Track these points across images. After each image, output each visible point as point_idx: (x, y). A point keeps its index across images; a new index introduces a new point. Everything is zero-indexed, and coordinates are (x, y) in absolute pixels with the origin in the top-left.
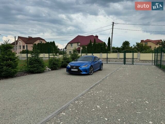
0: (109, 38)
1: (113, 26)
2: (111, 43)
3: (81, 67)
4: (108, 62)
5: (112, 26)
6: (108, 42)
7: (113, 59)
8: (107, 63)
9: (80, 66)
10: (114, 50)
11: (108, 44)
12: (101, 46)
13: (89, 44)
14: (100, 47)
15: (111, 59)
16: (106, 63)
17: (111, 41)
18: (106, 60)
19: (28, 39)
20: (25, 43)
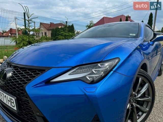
0: (151, 15)
19: (50, 25)
20: (47, 30)
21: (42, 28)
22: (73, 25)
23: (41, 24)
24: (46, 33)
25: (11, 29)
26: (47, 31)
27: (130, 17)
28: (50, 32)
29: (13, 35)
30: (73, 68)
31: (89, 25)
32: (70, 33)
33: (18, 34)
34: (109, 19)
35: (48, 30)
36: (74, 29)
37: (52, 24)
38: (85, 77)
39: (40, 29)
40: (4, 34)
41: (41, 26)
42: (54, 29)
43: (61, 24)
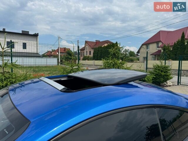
13: (178, 42)
19: (95, 44)
20: (92, 48)
21: (87, 47)
22: (117, 43)
23: (86, 42)
24: (90, 52)
34: (168, 33)
37: (97, 42)
39: (85, 47)
40: (52, 53)
41: (86, 45)
42: (96, 48)
43: (107, 42)
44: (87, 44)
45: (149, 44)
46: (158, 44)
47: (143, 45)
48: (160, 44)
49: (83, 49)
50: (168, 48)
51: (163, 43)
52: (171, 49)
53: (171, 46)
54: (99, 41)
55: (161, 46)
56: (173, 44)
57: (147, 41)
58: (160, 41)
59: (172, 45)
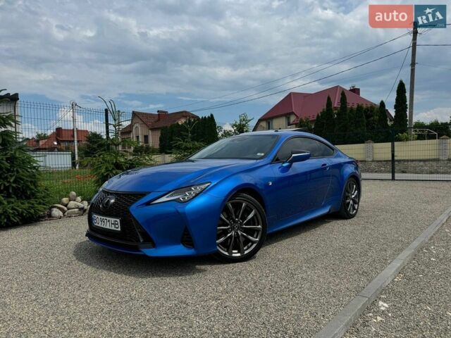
0: (401, 86)
1: (415, 39)
2: (408, 103)
3: (148, 204)
4: (397, 176)
5: (411, 37)
6: (397, 100)
7: (422, 163)
8: (393, 179)
9: (143, 195)
10: (423, 131)
11: (396, 107)
12: (368, 117)
13: (323, 113)
14: (366, 121)
15: (412, 164)
16: (391, 178)
17: (408, 95)
18: (389, 167)
19: (157, 118)
21: (137, 125)
22: (212, 115)
23: (135, 114)
24: (146, 137)
25: (59, 130)
26: (150, 132)
27: (359, 90)
28: (158, 134)
29: (63, 145)
30: (170, 192)
31: (238, 122)
32: (196, 143)
33: (78, 141)
35: (153, 129)
36: (215, 125)
37: (162, 115)
38: (179, 198)
39: (131, 126)
40: (41, 143)
41: (134, 121)
42: (166, 127)
43: (184, 114)
44: (137, 120)
45: (272, 118)
46: (288, 119)
47: (260, 121)
48: (293, 119)
49: (128, 131)
50: (307, 126)
51: (297, 117)
52: (313, 127)
53: (312, 121)
54: (166, 112)
55: (296, 122)
56: (315, 118)
57: (267, 114)
58: (293, 113)
59: (313, 119)
